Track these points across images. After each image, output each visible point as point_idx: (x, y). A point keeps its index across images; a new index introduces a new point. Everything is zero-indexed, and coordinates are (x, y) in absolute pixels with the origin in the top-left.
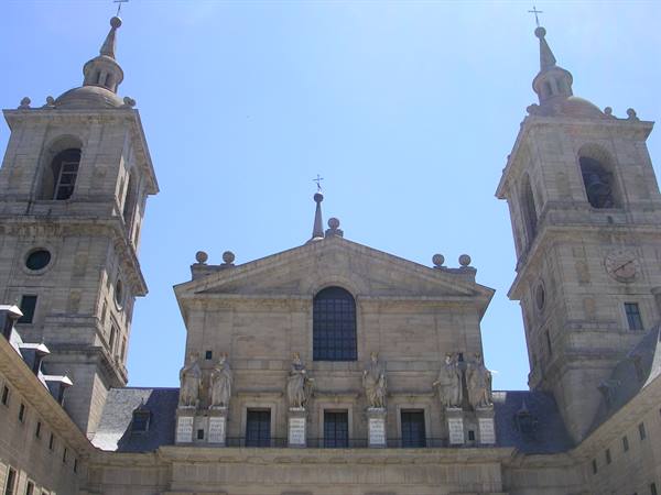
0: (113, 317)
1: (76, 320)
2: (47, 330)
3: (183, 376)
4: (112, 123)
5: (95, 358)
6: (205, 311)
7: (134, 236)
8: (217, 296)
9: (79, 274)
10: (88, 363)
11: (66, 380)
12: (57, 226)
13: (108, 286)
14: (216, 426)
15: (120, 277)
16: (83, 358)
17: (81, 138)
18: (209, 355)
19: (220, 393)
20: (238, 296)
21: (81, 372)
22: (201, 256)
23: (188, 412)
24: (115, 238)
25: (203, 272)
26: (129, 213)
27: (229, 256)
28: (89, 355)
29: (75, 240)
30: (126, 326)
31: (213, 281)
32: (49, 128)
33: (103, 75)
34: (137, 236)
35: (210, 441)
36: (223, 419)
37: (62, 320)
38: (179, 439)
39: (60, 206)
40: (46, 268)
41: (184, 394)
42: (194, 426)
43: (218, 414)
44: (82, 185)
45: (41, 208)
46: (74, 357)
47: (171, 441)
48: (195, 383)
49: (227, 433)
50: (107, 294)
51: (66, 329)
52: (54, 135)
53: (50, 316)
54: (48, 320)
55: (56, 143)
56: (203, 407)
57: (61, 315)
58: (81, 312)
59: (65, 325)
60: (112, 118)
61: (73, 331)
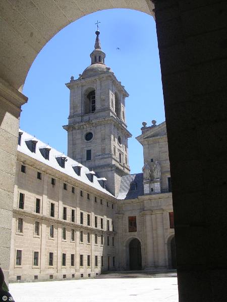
0: (119, 150)
1: (105, 156)
2: (96, 161)
3: (144, 170)
4: (104, 79)
5: (114, 168)
6: (148, 144)
7: (122, 117)
8: (151, 139)
9: (103, 139)
10: (112, 171)
11: (104, 179)
12: (93, 123)
13: (114, 140)
14: (157, 186)
15: (119, 135)
16: (110, 169)
17: (94, 87)
18: (152, 160)
19: (157, 174)
20: (159, 137)
21: (110, 174)
22: (144, 124)
23: (147, 183)
24: (113, 123)
25: (145, 130)
26: (118, 110)
27: (154, 122)
28: (112, 168)
29: (100, 127)
30: (126, 150)
31: (149, 133)
32: (82, 86)
33: (98, 58)
34: (123, 116)
35: (156, 191)
36: (159, 183)
37: (101, 157)
38: (145, 192)
39: (92, 115)
40: (92, 139)
41: (145, 176)
42: (150, 187)
43: (157, 182)
44: (98, 106)
45: (86, 118)
46: (106, 170)
47: (143, 194)
48: (148, 172)
49: (161, 188)
50: (115, 143)
51: (103, 160)
52: (85, 88)
53: (96, 156)
54: (96, 158)
55: (86, 91)
56: (152, 180)
57: (99, 155)
58: (106, 153)
59: (102, 159)
60: (103, 77)
61: (105, 160)
